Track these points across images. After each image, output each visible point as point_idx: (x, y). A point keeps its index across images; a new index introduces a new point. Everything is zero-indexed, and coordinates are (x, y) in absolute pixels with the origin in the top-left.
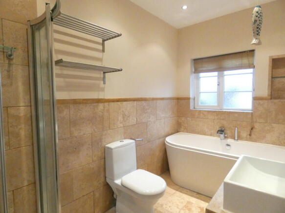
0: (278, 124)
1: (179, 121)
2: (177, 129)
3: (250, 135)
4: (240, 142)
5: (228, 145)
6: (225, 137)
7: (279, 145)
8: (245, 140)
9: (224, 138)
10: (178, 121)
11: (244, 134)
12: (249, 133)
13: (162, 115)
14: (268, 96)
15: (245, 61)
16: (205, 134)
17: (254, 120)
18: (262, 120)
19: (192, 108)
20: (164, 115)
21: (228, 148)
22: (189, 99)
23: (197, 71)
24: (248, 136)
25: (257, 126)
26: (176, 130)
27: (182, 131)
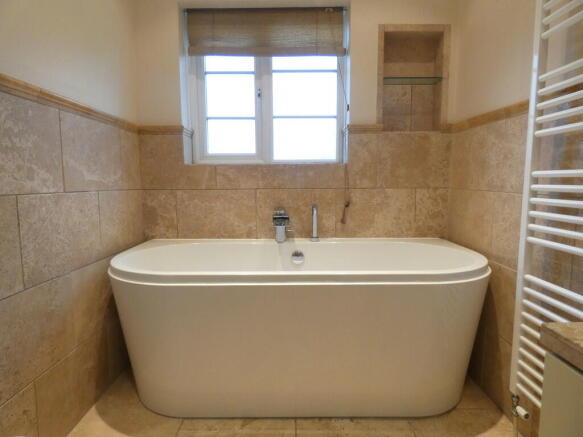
0: (398, 188)
1: (150, 204)
2: (144, 230)
3: (343, 221)
4: (323, 242)
5: (297, 254)
6: (289, 236)
7: (399, 236)
8: (332, 236)
9: (284, 237)
10: (143, 205)
11: (331, 222)
12: (340, 217)
13: (88, 177)
14: (378, 122)
15: (325, 34)
16: (232, 235)
17: (351, 183)
18: (366, 183)
19: (187, 161)
20: (95, 178)
21: (297, 261)
22: (178, 130)
23: (197, 48)
24: (339, 224)
25: (357, 197)
26: (141, 235)
27: (163, 236)
